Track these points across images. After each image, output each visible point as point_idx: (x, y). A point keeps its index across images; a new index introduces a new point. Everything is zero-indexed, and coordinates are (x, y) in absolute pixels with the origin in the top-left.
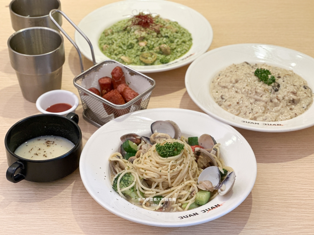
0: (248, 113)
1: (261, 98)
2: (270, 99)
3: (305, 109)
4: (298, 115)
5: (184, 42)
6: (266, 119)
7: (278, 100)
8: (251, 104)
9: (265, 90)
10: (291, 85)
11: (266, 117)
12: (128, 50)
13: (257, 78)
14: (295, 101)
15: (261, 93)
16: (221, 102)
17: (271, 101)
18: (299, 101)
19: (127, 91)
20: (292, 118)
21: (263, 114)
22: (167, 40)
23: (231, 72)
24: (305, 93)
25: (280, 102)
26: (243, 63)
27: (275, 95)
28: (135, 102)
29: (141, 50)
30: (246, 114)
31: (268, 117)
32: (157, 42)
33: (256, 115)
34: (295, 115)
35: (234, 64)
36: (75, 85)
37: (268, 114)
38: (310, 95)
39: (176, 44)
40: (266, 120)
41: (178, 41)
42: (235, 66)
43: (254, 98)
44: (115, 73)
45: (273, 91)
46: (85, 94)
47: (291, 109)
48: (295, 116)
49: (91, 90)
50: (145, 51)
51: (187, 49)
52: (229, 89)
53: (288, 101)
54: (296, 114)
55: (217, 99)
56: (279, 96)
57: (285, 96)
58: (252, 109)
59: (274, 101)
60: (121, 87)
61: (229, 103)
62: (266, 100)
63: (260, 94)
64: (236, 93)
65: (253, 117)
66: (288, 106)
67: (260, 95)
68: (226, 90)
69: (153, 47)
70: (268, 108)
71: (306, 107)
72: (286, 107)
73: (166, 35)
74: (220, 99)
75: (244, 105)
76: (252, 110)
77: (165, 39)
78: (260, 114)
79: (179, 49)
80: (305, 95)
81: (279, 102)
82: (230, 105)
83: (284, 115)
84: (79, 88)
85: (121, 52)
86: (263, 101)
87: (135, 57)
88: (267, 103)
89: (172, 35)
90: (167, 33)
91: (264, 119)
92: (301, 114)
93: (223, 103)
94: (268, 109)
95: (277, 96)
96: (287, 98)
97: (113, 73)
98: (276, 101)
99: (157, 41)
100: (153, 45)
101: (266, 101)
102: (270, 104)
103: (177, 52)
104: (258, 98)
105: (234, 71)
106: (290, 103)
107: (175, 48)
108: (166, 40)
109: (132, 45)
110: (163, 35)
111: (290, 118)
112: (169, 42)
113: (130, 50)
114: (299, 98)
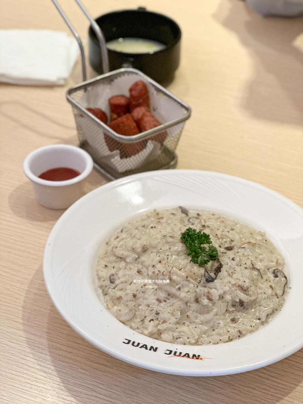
0: (147, 321)
1: (178, 293)
2: (196, 296)
3: (263, 323)
4: (244, 335)
6: (180, 338)
7: (210, 299)
8: (159, 301)
9: (187, 277)
10: (246, 268)
11: (180, 332)
13: (184, 248)
14: (245, 304)
15: (180, 283)
16: (107, 288)
17: (197, 301)
18: (254, 303)
19: (146, 119)
20: (231, 340)
21: (175, 327)
23: (144, 226)
24: (271, 287)
25: (214, 304)
26: (176, 209)
27: (206, 290)
30: (144, 322)
31: (182, 334)
33: (161, 327)
34: (239, 334)
35: (155, 211)
37: (184, 328)
38: (279, 292)
40: (178, 340)
42: (158, 214)
43: (166, 291)
44: (135, 90)
45: (204, 280)
47: (233, 320)
48: (239, 336)
52: (127, 263)
53: (230, 304)
54: (240, 332)
55: (102, 279)
56: (213, 291)
57: (225, 293)
58: (157, 311)
59: (203, 301)
60: (138, 112)
61: (119, 294)
62: (185, 297)
63: (177, 285)
64: (137, 273)
65: (155, 330)
66: (230, 312)
67: (177, 287)
68: (123, 264)
70: (188, 314)
71: (263, 319)
72: (224, 314)
74: (107, 282)
75: (146, 302)
76: (157, 314)
78: (170, 326)
80: (270, 291)
81: (211, 305)
82: (120, 298)
83: (216, 331)
86: (181, 300)
88: (188, 304)
91: (175, 337)
92: (251, 332)
93: (110, 290)
94: (187, 316)
95: (209, 292)
96: (228, 297)
97: (131, 90)
98: (205, 301)
101: (186, 300)
102: (194, 306)
104: (174, 290)
105: (149, 227)
106: (233, 306)
111: (227, 339)
114: (253, 298)
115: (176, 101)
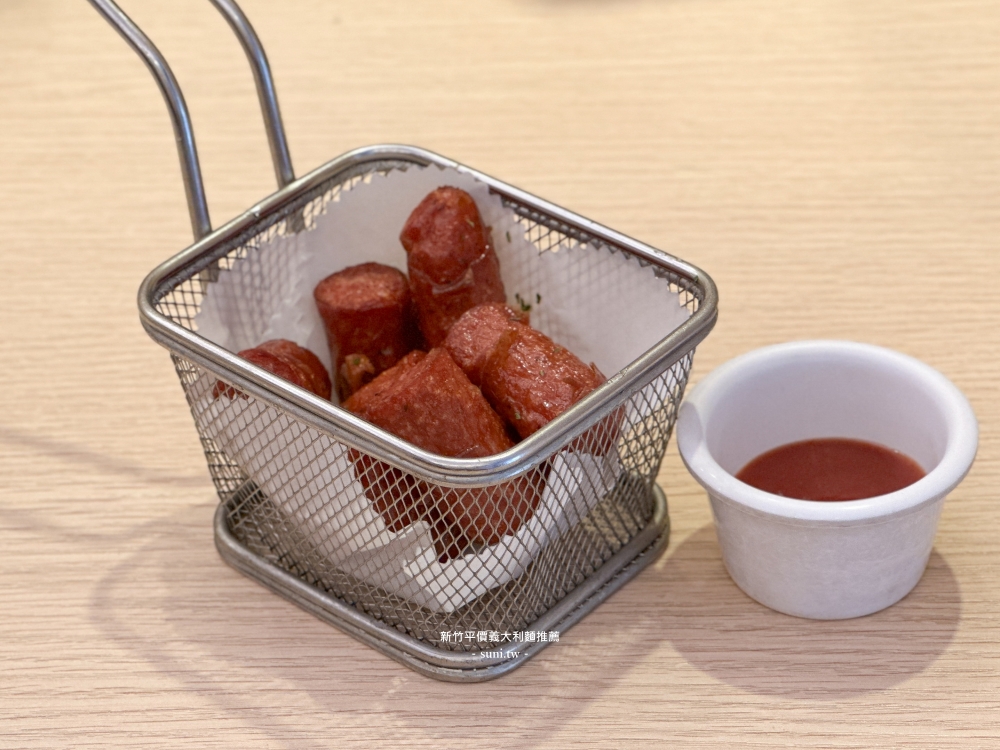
19: (522, 357)
28: (578, 432)
36: (155, 331)
44: (430, 230)
46: (220, 389)
49: (259, 356)
60: (477, 330)
84: (180, 349)
97: (412, 236)
115: (629, 252)
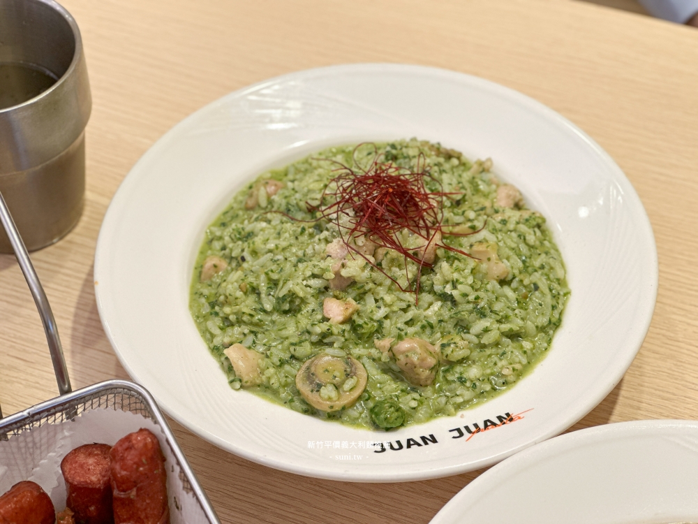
5: (514, 336)
12: (275, 317)
22: (446, 314)
29: (314, 338)
32: (405, 310)
39: (476, 340)
41: (486, 330)
50: (331, 345)
51: (511, 378)
69: (379, 331)
73: (448, 289)
77: (437, 305)
79: (473, 372)
85: (245, 318)
87: (282, 363)
89: (471, 298)
90: (455, 284)
99: (404, 305)
100: (380, 323)
103: (462, 381)
107: (461, 361)
108: (438, 314)
109: (297, 302)
110: (438, 288)
112: (449, 326)
113: (283, 319)
